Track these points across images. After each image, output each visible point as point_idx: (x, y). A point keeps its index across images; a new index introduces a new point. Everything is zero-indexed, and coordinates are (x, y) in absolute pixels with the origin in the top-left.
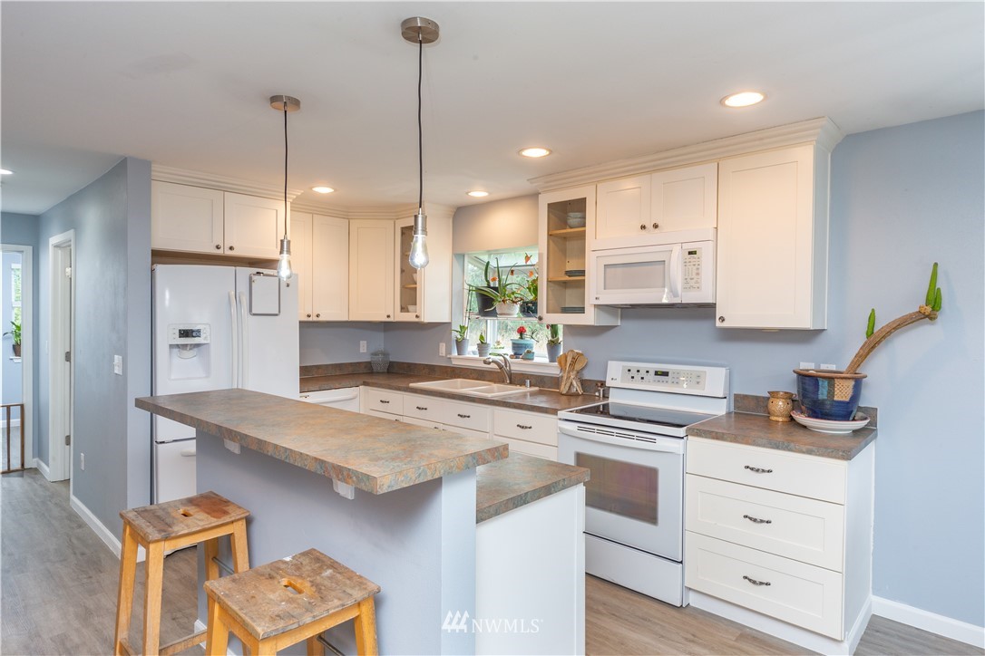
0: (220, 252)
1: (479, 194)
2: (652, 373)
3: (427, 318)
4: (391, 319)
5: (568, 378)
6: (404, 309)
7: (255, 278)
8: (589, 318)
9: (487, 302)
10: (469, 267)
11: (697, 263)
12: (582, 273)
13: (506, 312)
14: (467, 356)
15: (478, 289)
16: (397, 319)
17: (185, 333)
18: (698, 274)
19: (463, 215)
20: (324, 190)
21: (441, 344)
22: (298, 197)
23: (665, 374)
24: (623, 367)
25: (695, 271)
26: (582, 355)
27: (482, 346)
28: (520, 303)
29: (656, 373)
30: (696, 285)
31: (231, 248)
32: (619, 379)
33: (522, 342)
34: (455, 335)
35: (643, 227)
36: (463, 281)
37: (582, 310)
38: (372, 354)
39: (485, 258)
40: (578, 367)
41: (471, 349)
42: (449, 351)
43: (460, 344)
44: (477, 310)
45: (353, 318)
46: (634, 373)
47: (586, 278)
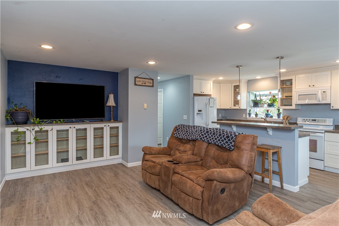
0: (201, 93)
1: (258, 77)
3: (242, 108)
4: (231, 108)
5: (286, 121)
6: (234, 106)
7: (210, 99)
8: (293, 107)
9: (256, 104)
10: (251, 95)
11: (326, 94)
12: (291, 96)
13: (263, 106)
14: (258, 117)
15: (252, 100)
16: (232, 108)
17: (199, 111)
19: (250, 82)
20: (221, 78)
21: (243, 115)
22: (214, 80)
23: (315, 120)
24: (302, 119)
25: (325, 96)
26: (289, 116)
27: (256, 115)
28: (267, 104)
29: (312, 120)
30: (325, 99)
31: (203, 92)
32: (301, 122)
33: (268, 113)
34: (248, 112)
35: (310, 86)
36: (250, 98)
37: (291, 105)
38: (222, 117)
39: (255, 93)
40: (288, 119)
41: (253, 116)
42: (246, 116)
43: (250, 114)
44: (252, 106)
45: (221, 108)
46: (305, 120)
47: (293, 98)
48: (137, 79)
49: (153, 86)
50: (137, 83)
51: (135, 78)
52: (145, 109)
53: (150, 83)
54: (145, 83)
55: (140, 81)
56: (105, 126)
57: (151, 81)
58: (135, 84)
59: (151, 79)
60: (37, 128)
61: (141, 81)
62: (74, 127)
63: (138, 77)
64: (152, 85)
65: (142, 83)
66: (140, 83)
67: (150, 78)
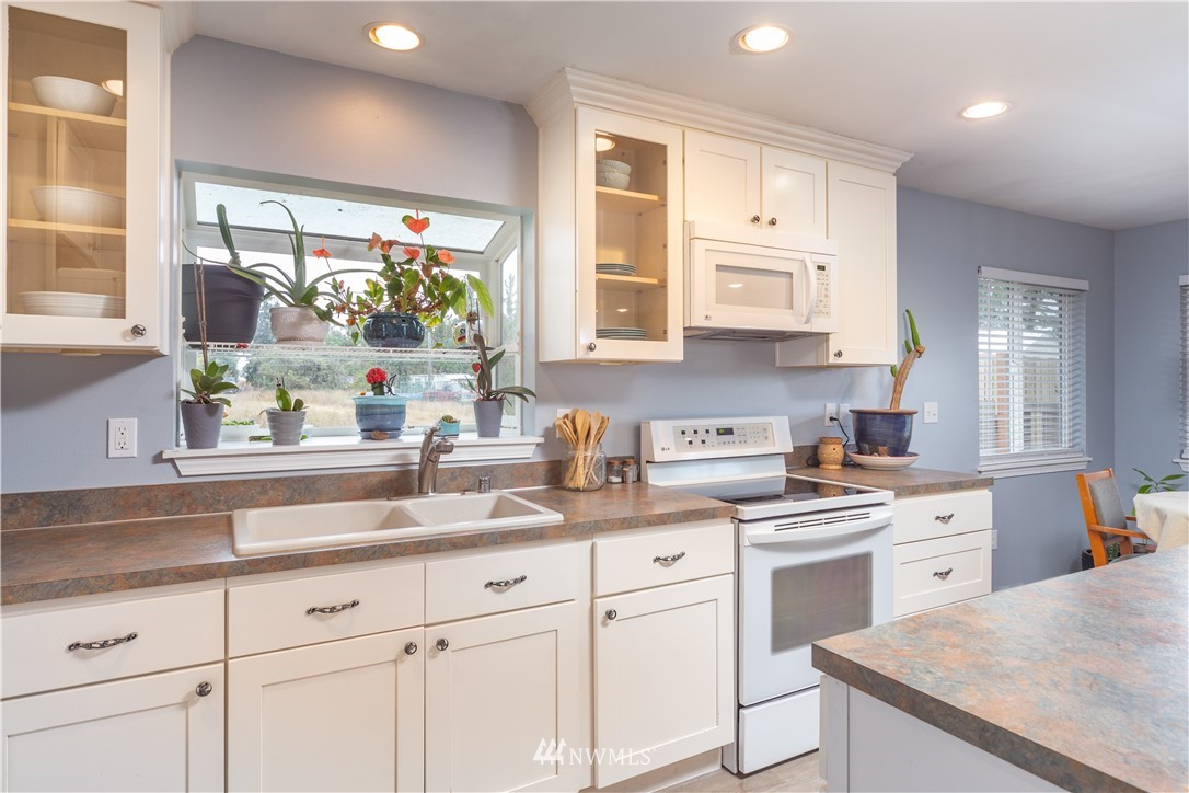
2: (713, 432)
11: (825, 282)
18: (826, 296)
23: (729, 431)
24: (674, 427)
25: (824, 292)
29: (719, 432)
30: (824, 310)
32: (673, 449)
33: (380, 400)
35: (756, 219)
46: (690, 435)
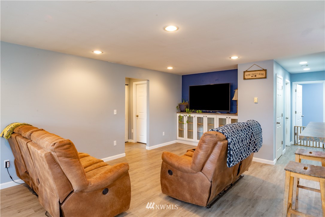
48: (246, 73)
49: (266, 78)
50: (246, 77)
51: (244, 72)
52: (256, 103)
53: (262, 74)
54: (256, 76)
55: (249, 75)
56: (227, 117)
57: (264, 72)
58: (244, 79)
59: (264, 70)
60: (188, 115)
61: (251, 75)
62: (206, 116)
63: (248, 71)
64: (264, 76)
65: (252, 76)
66: (250, 77)
67: (262, 69)
